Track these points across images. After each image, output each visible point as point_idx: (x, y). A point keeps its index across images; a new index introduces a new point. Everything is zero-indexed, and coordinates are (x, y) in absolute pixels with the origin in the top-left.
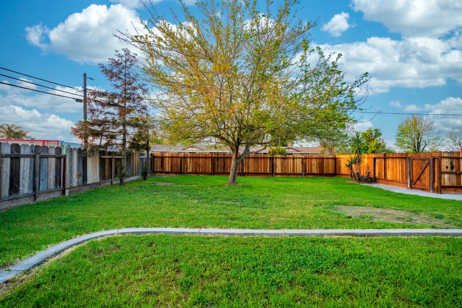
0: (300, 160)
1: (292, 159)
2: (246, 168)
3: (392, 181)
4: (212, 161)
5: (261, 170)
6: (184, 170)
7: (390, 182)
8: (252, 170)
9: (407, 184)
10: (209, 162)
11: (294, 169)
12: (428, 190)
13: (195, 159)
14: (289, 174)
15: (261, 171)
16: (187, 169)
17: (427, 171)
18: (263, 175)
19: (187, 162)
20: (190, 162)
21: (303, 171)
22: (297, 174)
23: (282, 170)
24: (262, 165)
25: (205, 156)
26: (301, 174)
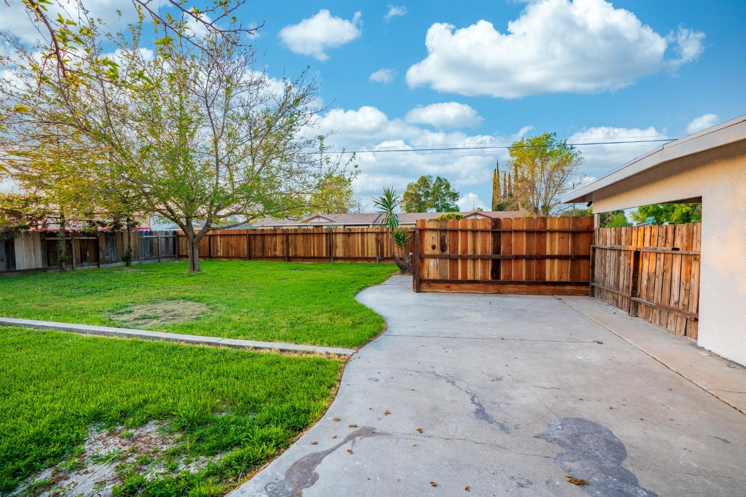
0: (374, 236)
1: (360, 235)
2: (292, 250)
4: (247, 240)
5: (314, 252)
6: (214, 254)
8: (301, 252)
10: (244, 241)
11: (363, 251)
13: (227, 238)
14: (357, 259)
15: (314, 254)
16: (217, 251)
18: (316, 260)
19: (217, 241)
20: (221, 242)
21: (378, 254)
22: (367, 259)
23: (345, 252)
24: (316, 245)
25: (238, 233)
26: (374, 259)
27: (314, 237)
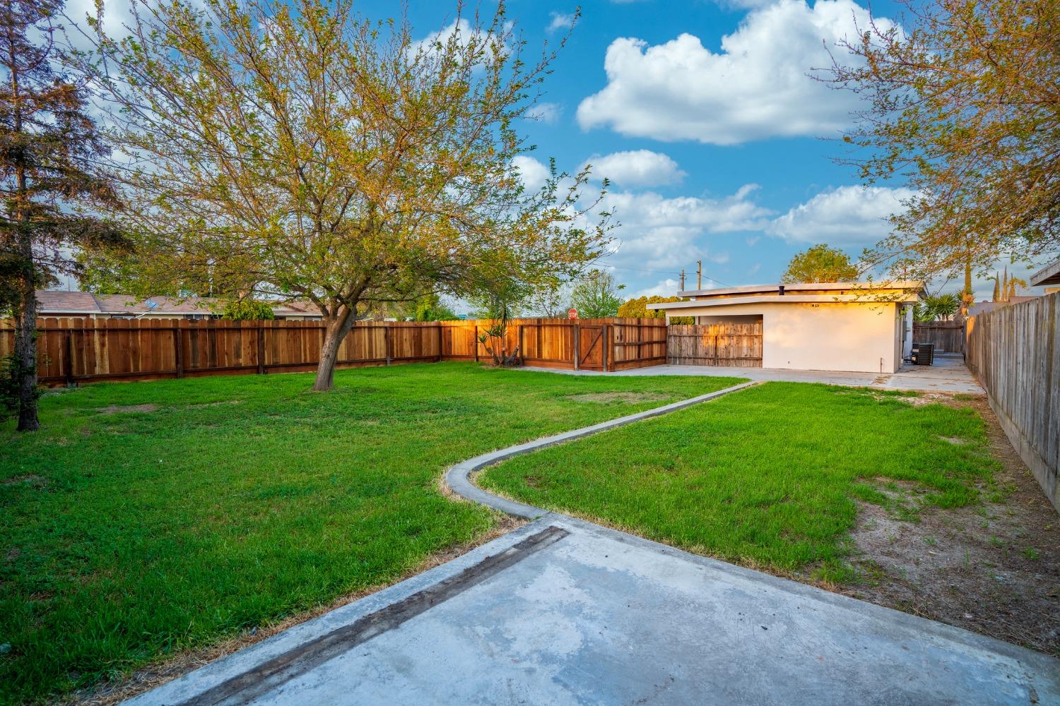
0: (382, 332)
1: (366, 330)
2: (269, 355)
3: (551, 361)
4: (176, 339)
5: (305, 355)
6: (81, 369)
7: (548, 363)
8: (283, 358)
9: (573, 363)
10: (168, 345)
11: (371, 352)
12: (601, 369)
13: (121, 337)
14: (363, 362)
15: (305, 359)
16: (92, 365)
17: (599, 344)
18: (310, 367)
19: (91, 344)
20: (103, 345)
21: (387, 354)
22: (377, 362)
23: (348, 354)
24: (308, 346)
25: (154, 327)
26: (385, 361)
27: (304, 333)
